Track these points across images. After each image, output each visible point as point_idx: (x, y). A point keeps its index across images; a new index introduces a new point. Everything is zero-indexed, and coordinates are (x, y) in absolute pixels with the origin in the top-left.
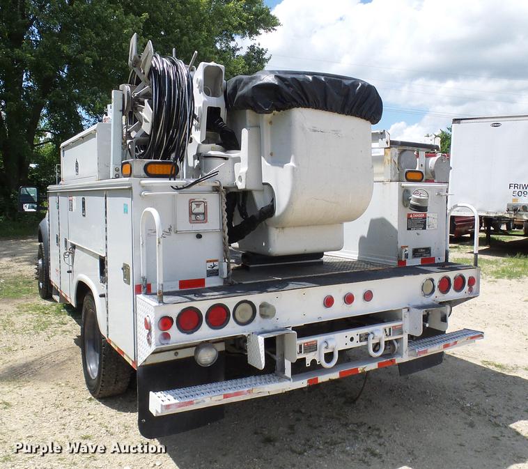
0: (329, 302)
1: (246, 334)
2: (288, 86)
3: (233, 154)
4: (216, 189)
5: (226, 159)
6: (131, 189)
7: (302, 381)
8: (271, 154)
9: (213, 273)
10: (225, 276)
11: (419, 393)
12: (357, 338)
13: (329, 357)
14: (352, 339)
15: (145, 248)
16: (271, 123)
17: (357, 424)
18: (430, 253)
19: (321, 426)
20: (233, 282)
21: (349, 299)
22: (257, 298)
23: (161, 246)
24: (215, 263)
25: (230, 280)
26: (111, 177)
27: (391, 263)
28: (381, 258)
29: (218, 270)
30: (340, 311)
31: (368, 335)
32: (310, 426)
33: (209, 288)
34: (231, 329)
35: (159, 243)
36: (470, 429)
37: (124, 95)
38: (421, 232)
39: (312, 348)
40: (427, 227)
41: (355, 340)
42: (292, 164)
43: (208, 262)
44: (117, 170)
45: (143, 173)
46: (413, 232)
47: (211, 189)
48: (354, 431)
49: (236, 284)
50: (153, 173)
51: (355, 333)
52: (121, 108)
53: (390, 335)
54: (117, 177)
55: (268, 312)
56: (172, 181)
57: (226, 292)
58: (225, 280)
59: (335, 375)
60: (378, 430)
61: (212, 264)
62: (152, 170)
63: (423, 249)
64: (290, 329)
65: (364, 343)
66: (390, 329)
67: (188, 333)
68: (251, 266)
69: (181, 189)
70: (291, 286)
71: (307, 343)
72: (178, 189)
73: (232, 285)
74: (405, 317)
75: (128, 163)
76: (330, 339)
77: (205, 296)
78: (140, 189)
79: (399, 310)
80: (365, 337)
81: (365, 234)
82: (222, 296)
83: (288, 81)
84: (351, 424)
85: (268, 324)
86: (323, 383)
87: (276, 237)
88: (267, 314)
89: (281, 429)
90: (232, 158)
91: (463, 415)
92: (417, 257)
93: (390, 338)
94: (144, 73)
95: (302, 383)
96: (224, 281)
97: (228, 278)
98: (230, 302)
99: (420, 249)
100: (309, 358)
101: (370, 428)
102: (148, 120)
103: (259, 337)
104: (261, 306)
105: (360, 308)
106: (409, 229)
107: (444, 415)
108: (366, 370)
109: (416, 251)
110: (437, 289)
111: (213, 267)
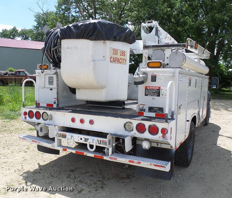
14: (81, 139)
18: (162, 111)
31: (87, 139)
38: (156, 98)
40: (161, 95)
46: (149, 98)
51: (83, 137)
53: (100, 144)
63: (157, 108)
65: (86, 143)
92: (152, 112)
98: (41, 111)
99: (155, 108)
106: (146, 95)
109: (151, 108)
110: (134, 129)
111: (55, 101)
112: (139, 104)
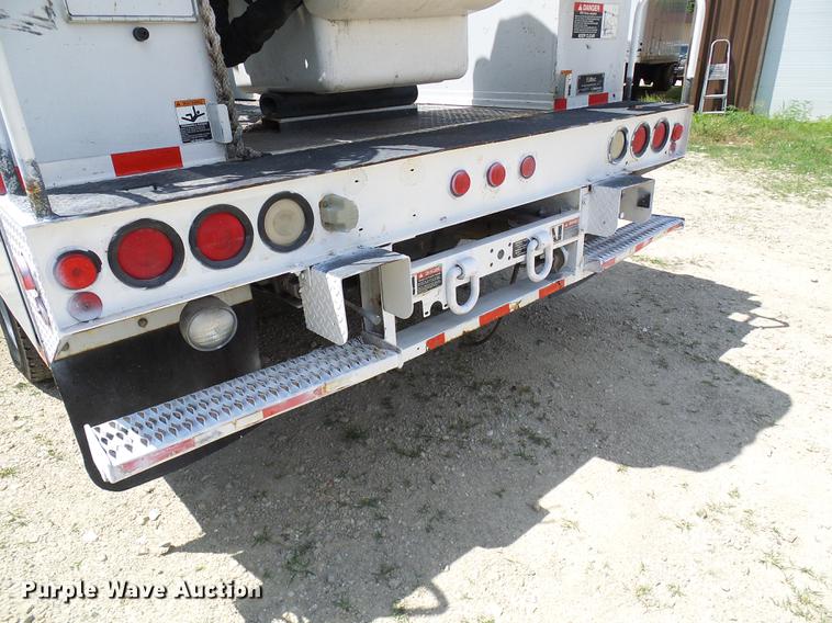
0: (460, 184)
1: (296, 271)
7: (416, 346)
9: (197, 132)
10: (228, 137)
11: (566, 318)
12: (509, 251)
13: (463, 292)
14: (501, 254)
17: (491, 384)
19: (435, 395)
20: (249, 152)
21: (496, 176)
22: (311, 186)
24: (197, 108)
25: (241, 148)
27: (539, 104)
29: (207, 126)
30: (481, 201)
31: (526, 242)
32: (417, 396)
33: (192, 169)
34: (261, 264)
36: (662, 371)
39: (431, 281)
40: (602, 33)
41: (506, 256)
43: (178, 104)
48: (490, 397)
49: (255, 158)
51: (505, 242)
53: (560, 238)
55: (341, 217)
57: (234, 177)
58: (229, 149)
59: (473, 325)
60: (527, 390)
61: (189, 110)
63: (594, 76)
64: (390, 248)
65: (520, 259)
66: (560, 228)
67: (150, 287)
68: (283, 121)
70: (383, 153)
71: (423, 273)
73: (246, 158)
74: (583, 203)
76: (466, 259)
77: (180, 189)
79: (573, 191)
80: (522, 247)
81: (488, 55)
82: (224, 186)
84: (481, 384)
85: (343, 244)
86: (454, 341)
87: (333, 44)
88: (340, 221)
89: (369, 409)
91: (643, 346)
92: (584, 92)
93: (560, 244)
95: (418, 349)
96: (228, 151)
97: (234, 143)
98: (248, 199)
99: (590, 76)
100: (428, 300)
101: (514, 388)
103: (328, 275)
104: (323, 204)
105: (514, 193)
107: (617, 352)
108: (521, 306)
109: (582, 80)
110: (629, 148)
111: (193, 119)
112: (558, 72)
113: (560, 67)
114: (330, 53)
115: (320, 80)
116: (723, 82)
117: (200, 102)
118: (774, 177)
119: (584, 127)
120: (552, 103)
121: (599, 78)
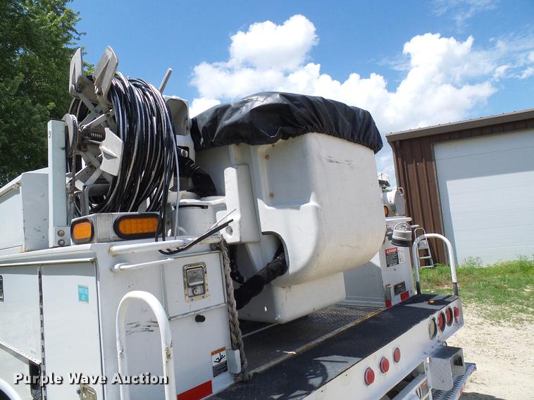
0: (370, 377)
2: (299, 106)
3: (214, 201)
4: (216, 247)
5: (202, 207)
6: (94, 262)
8: (272, 195)
9: (221, 368)
10: (239, 370)
15: (125, 358)
16: (267, 157)
18: (405, 287)
20: (249, 377)
21: (384, 366)
23: (172, 362)
24: (222, 353)
25: (245, 375)
26: (51, 245)
27: (378, 304)
28: (356, 299)
29: (226, 363)
35: (168, 356)
37: (67, 128)
38: (396, 266)
40: (399, 261)
42: (312, 203)
43: (213, 354)
44: (60, 234)
45: (113, 235)
46: (391, 267)
47: (208, 248)
50: (128, 232)
52: (64, 146)
53: (421, 396)
54: (61, 244)
56: (160, 242)
58: (239, 377)
61: (218, 356)
62: (126, 227)
63: (401, 284)
66: (420, 389)
69: (175, 252)
72: (170, 253)
73: (247, 380)
74: (427, 369)
75: (86, 220)
78: (111, 259)
83: (298, 101)
87: (284, 299)
90: (212, 206)
92: (398, 293)
94: (100, 93)
97: (242, 372)
99: (399, 285)
102: (115, 155)
105: (395, 375)
106: (388, 266)
109: (396, 287)
110: (438, 328)
111: (220, 360)
112: (384, 287)
113: (385, 284)
114: (283, 304)
115: (277, 319)
116: (426, 250)
117: (223, 349)
118: (485, 309)
119: (418, 325)
120: (384, 303)
121: (403, 284)
